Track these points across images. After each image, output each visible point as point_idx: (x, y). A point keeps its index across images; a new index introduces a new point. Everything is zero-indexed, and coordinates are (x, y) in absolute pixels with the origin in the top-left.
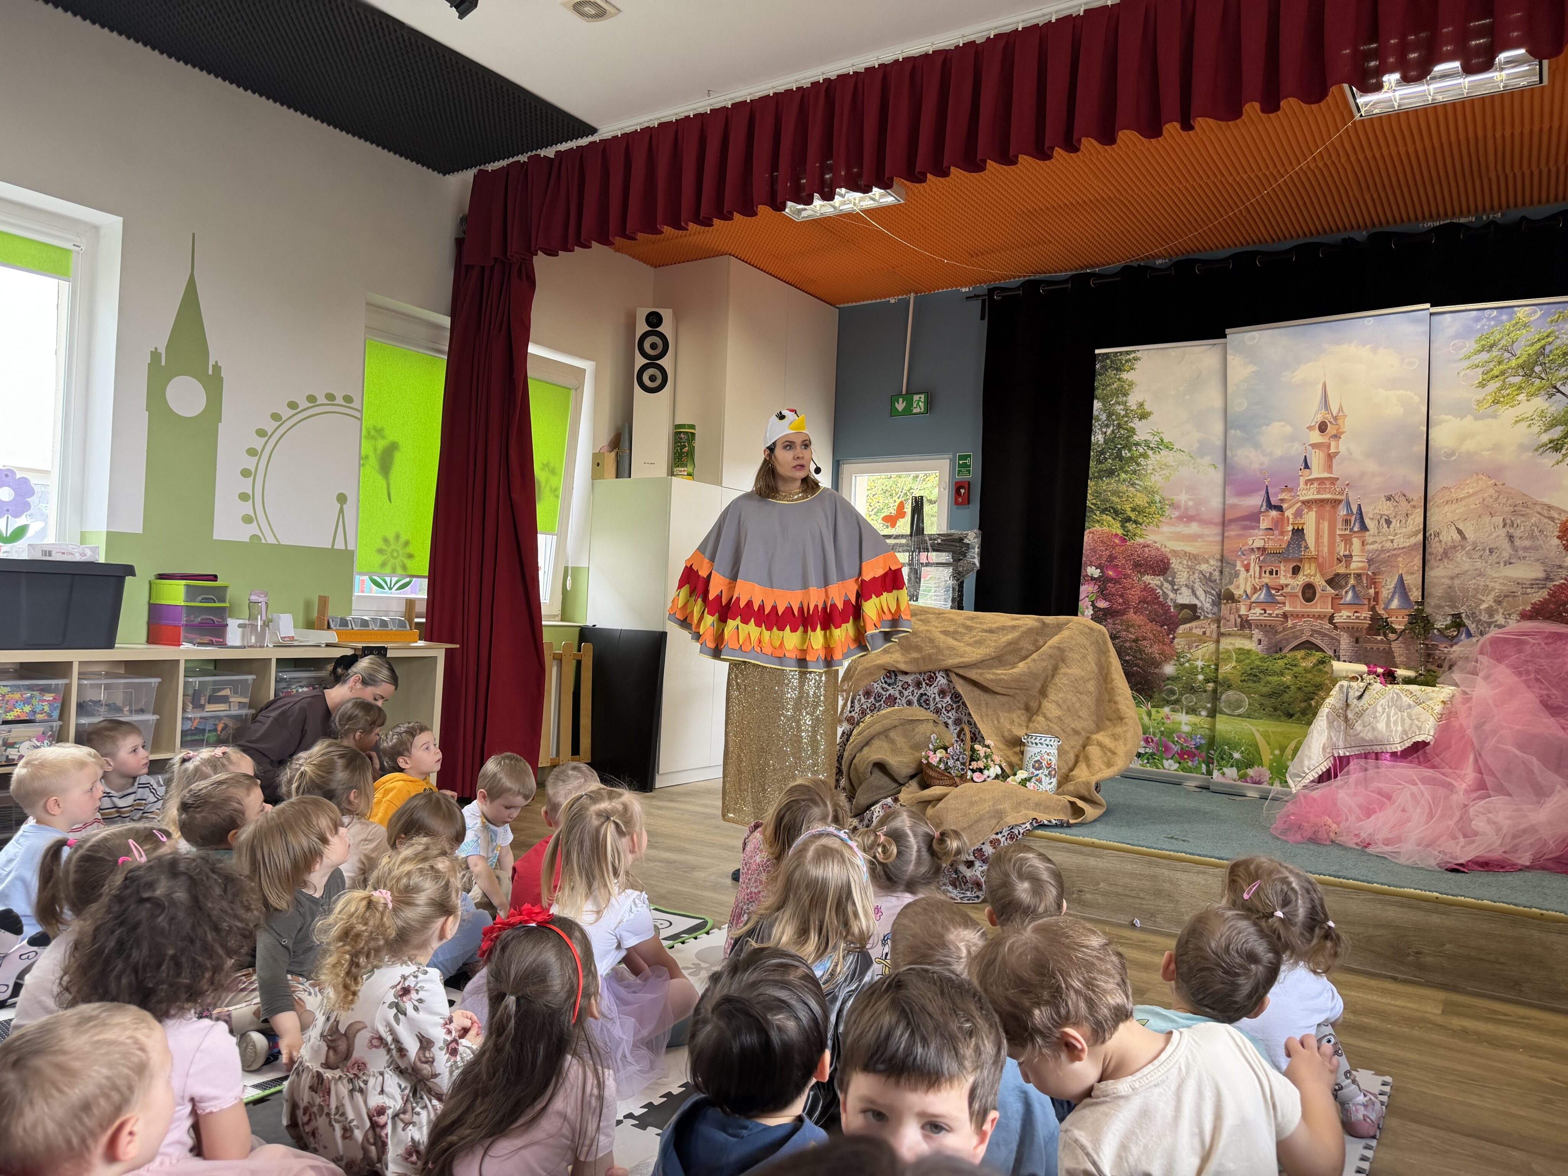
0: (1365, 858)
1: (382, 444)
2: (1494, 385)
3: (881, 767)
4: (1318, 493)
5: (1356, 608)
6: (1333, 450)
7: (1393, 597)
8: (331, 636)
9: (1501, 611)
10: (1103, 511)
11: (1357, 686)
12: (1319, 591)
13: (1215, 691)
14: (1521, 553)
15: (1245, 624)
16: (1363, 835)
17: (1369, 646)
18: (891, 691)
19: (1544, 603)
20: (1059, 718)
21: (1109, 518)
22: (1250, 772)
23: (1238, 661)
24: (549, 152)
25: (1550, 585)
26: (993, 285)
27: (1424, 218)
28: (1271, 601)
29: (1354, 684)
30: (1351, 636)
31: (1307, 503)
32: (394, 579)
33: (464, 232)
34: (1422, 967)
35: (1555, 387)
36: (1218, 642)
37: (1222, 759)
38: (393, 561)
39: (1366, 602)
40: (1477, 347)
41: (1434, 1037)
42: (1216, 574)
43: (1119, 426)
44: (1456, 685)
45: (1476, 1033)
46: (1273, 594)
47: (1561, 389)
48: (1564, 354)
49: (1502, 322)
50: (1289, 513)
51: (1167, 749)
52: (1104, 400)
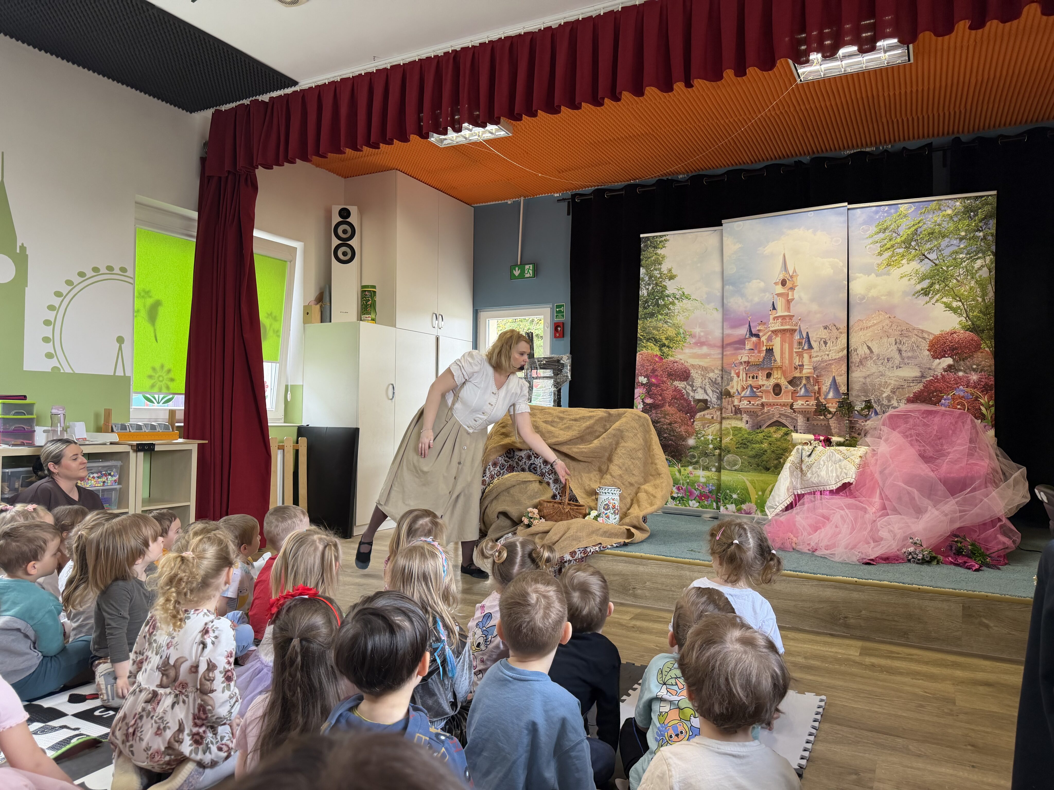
0: (814, 558)
1: (149, 301)
2: (887, 254)
3: (505, 514)
4: (782, 325)
5: (807, 399)
6: (790, 297)
7: (829, 391)
8: (114, 437)
9: (895, 398)
10: (648, 340)
11: (808, 448)
12: (783, 388)
13: (720, 455)
14: (906, 360)
15: (738, 411)
16: (813, 544)
17: (815, 423)
18: (511, 463)
19: (921, 392)
20: (620, 476)
21: (652, 344)
22: (744, 507)
23: (734, 435)
24: (265, 98)
25: (924, 380)
26: (574, 192)
27: (844, 148)
28: (754, 396)
29: (806, 447)
30: (804, 417)
31: (774, 332)
32: (161, 396)
33: (206, 153)
34: (847, 626)
35: (924, 255)
36: (721, 423)
37: (726, 499)
38: (159, 383)
39: (813, 395)
40: (877, 230)
41: (854, 670)
42: (719, 379)
43: (657, 284)
44: (869, 446)
45: (880, 666)
46: (755, 391)
47: (928, 256)
48: (929, 234)
49: (891, 214)
50: (764, 339)
51: (691, 493)
52: (647, 268)
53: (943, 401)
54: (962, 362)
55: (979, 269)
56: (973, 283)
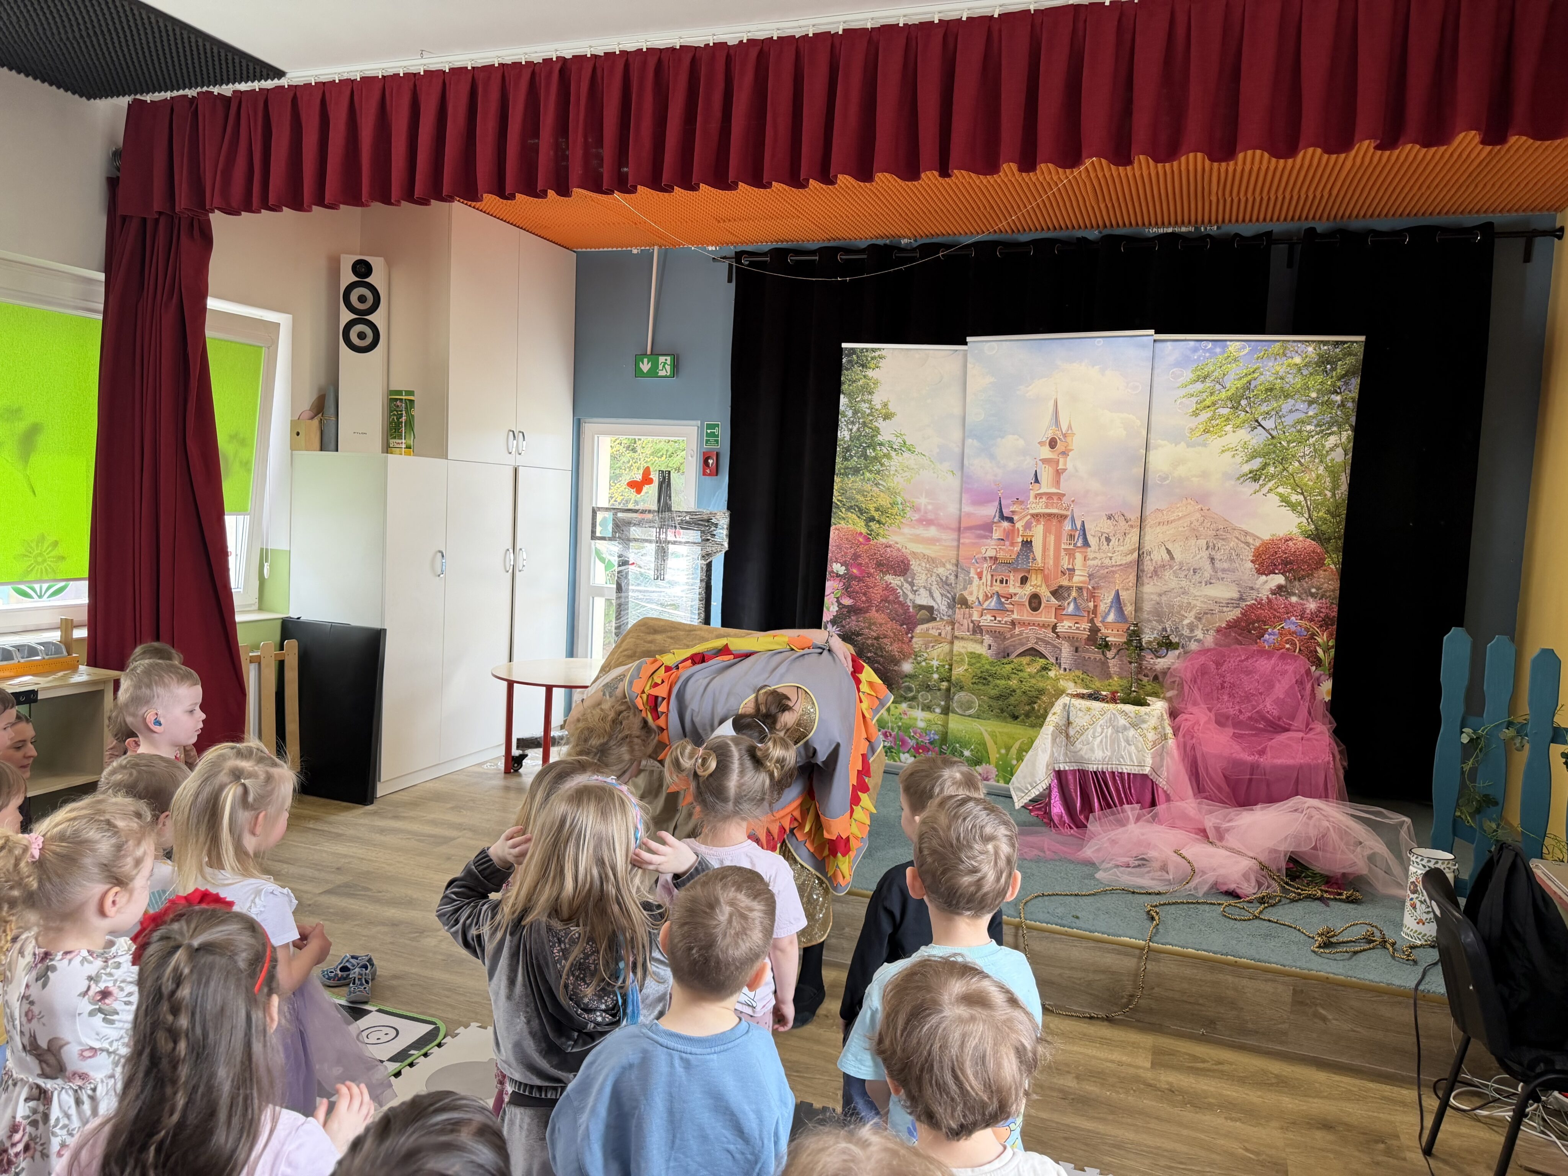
1: (20, 427)
2: (1205, 415)
4: (1047, 507)
5: (1077, 619)
6: (1061, 467)
7: (1109, 611)
9: (1200, 627)
10: (849, 509)
12: (1044, 600)
13: (948, 690)
14: (1220, 574)
15: (977, 629)
17: (1087, 655)
19: (1238, 621)
21: (854, 516)
23: (970, 664)
24: (226, 90)
25: (1243, 604)
26: (741, 248)
27: (1150, 224)
28: (1001, 609)
30: (1071, 645)
31: (1036, 516)
32: (45, 585)
33: (118, 170)
35: (1257, 421)
36: (952, 643)
39: (1086, 614)
40: (1192, 376)
41: (1147, 1102)
42: (952, 577)
43: (865, 424)
46: (1003, 601)
47: (1263, 423)
48: (1267, 390)
49: (1216, 354)
50: (1019, 525)
51: (904, 743)
52: (850, 396)
53: (1266, 636)
54: (1297, 583)
55: (1332, 449)
56: (1321, 468)
